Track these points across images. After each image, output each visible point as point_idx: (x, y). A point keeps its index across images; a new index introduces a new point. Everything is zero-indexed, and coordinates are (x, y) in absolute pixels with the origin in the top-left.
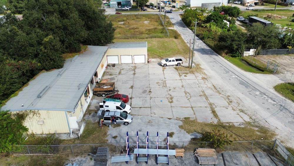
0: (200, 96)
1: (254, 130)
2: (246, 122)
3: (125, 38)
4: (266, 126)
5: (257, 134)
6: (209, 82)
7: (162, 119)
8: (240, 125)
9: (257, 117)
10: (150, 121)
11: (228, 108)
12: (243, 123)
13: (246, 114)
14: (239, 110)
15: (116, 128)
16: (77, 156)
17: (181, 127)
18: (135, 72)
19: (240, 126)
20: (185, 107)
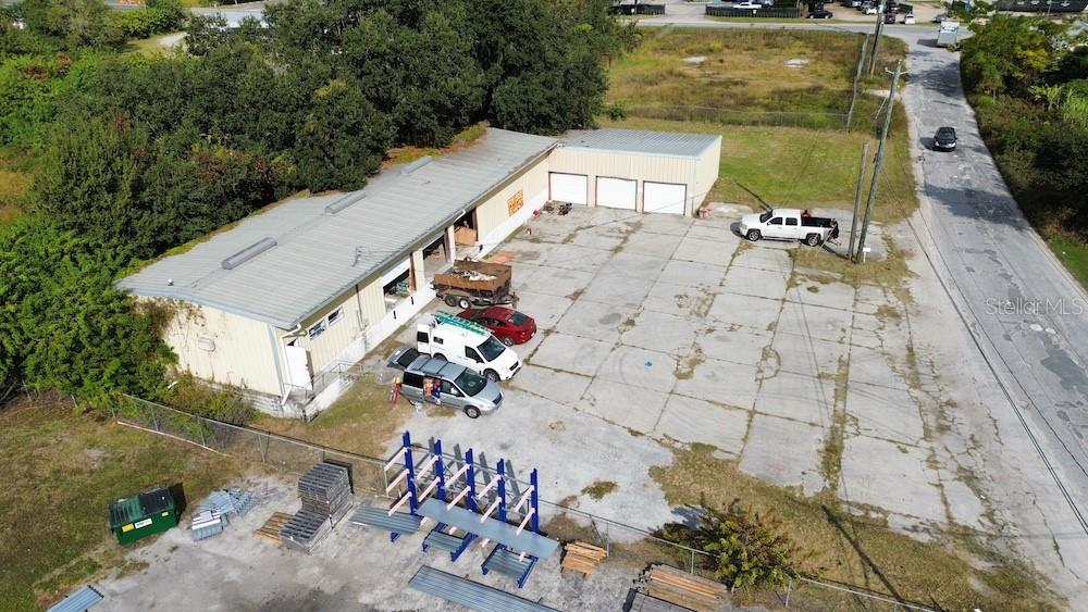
0: (819, 377)
1: (965, 566)
2: (956, 525)
3: (671, 117)
4: (1038, 568)
5: (967, 586)
6: (902, 333)
7: (604, 428)
8: (915, 529)
9: (1024, 519)
10: (561, 422)
11: (908, 448)
12: (934, 525)
13: (978, 492)
14: (960, 469)
15: (436, 418)
16: (269, 472)
17: (657, 473)
18: (623, 243)
19: (913, 536)
20: (723, 405)
